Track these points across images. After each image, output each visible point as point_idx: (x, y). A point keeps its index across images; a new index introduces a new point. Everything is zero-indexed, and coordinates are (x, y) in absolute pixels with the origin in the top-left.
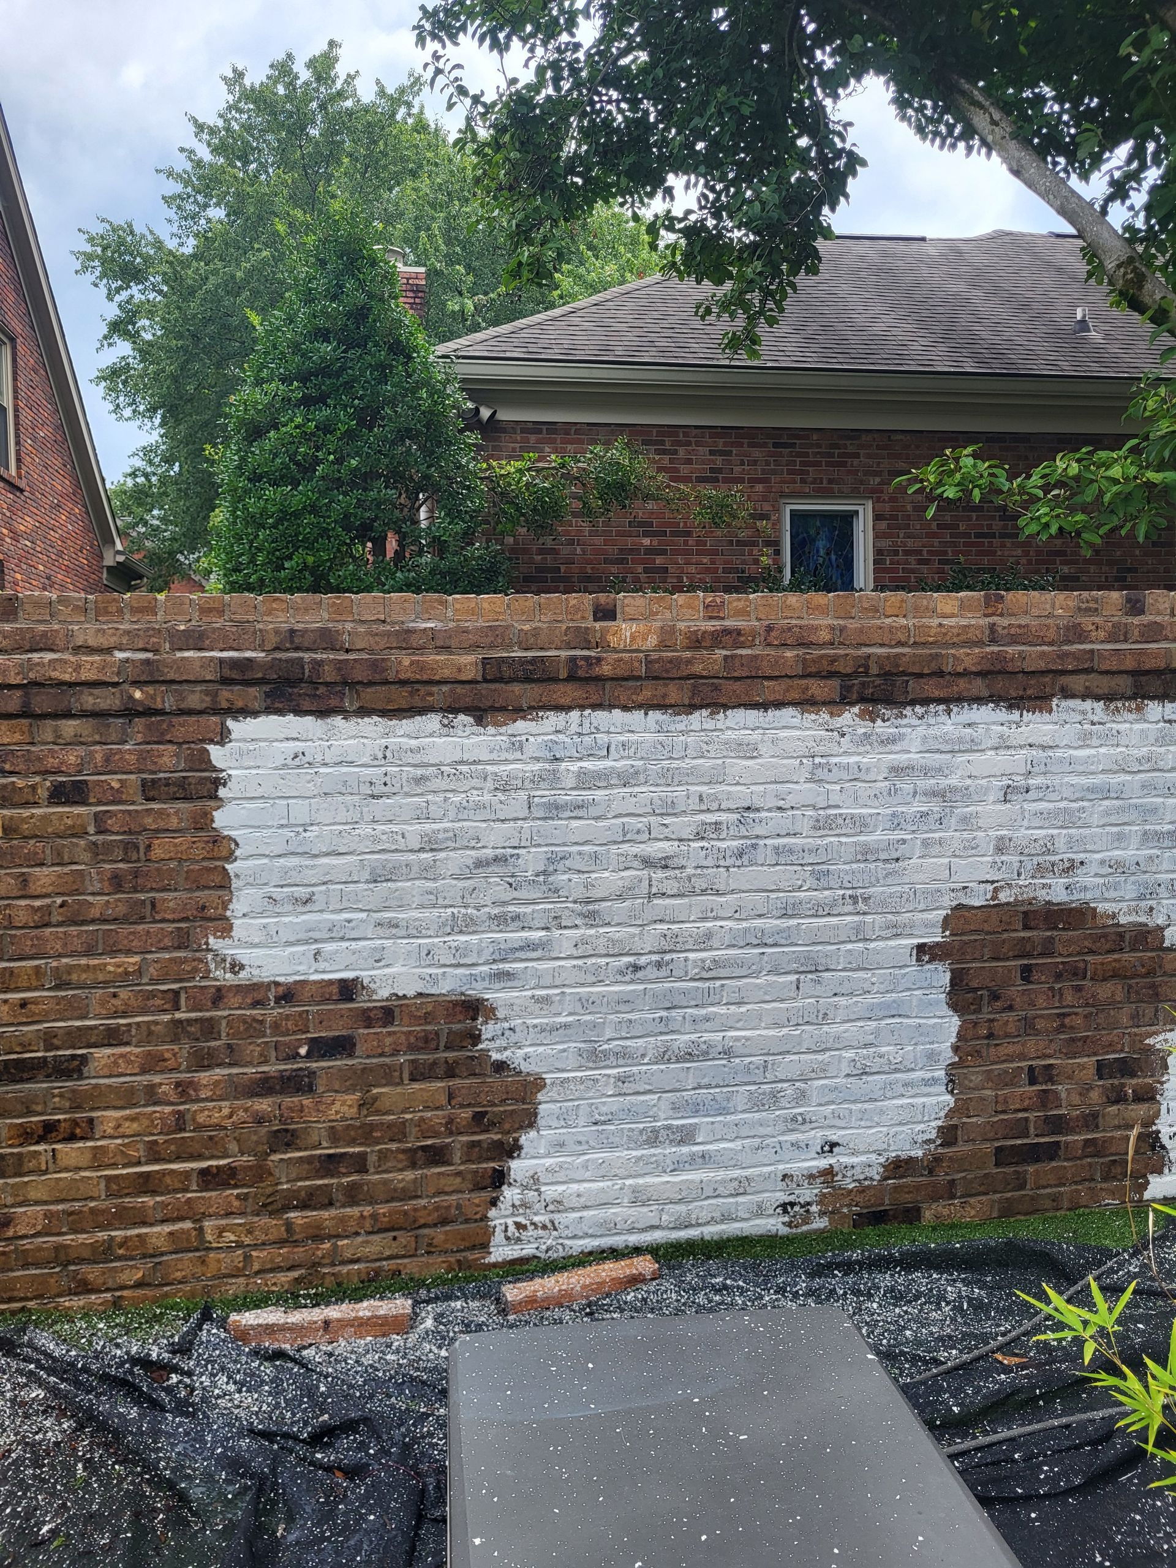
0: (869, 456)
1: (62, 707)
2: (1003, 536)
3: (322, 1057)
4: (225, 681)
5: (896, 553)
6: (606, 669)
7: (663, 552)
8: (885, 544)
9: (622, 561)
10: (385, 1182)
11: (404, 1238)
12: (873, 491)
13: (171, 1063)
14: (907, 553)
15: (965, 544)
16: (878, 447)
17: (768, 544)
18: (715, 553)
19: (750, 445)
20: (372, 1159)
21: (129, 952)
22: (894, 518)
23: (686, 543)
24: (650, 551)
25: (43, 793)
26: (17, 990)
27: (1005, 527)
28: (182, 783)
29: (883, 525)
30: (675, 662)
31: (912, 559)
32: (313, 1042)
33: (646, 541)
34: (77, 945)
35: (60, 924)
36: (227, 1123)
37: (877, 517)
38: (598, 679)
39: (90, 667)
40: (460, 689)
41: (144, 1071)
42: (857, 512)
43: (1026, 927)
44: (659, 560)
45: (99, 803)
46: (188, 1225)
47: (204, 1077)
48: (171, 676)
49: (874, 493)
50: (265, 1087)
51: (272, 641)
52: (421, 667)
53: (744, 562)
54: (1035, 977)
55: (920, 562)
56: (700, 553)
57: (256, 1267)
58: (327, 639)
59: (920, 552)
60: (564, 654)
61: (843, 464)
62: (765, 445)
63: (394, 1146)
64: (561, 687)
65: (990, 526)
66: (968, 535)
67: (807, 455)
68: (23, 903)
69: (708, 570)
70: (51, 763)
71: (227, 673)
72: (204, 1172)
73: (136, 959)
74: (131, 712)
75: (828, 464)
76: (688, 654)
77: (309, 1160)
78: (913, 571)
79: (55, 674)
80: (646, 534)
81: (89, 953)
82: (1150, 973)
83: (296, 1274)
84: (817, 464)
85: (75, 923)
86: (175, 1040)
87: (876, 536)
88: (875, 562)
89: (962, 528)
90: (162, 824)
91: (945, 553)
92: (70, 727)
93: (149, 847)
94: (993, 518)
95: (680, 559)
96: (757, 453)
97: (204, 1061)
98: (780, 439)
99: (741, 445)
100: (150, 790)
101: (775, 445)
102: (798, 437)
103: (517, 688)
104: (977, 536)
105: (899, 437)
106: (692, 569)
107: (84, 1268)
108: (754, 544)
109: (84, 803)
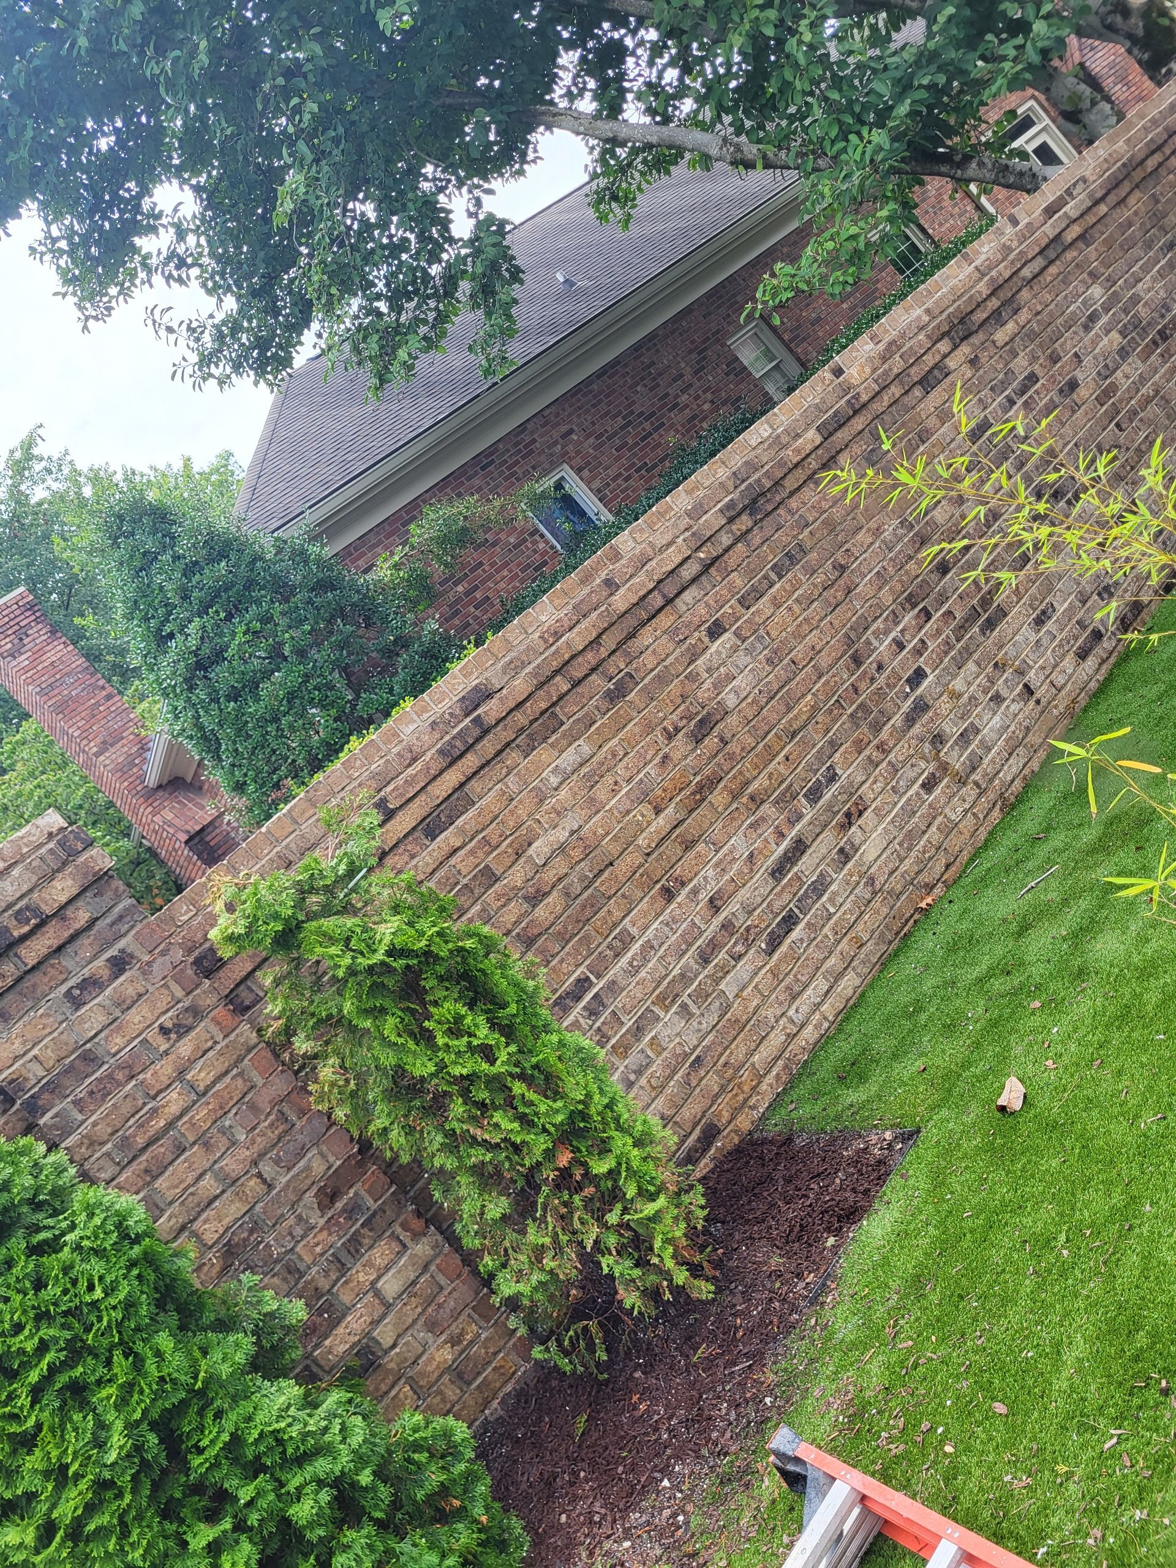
0: (541, 436)
1: (678, 587)
2: (656, 430)
3: (918, 684)
4: (731, 520)
5: (608, 484)
6: (864, 398)
7: (476, 588)
8: (597, 484)
9: (457, 613)
10: (992, 730)
11: (1021, 750)
12: (563, 456)
13: (866, 740)
14: (614, 479)
15: (641, 450)
16: (543, 426)
17: (532, 534)
18: (506, 564)
19: (469, 479)
20: (977, 722)
21: (804, 695)
22: (588, 463)
23: (484, 571)
24: (468, 593)
25: (706, 640)
26: (778, 753)
27: (652, 424)
28: (754, 589)
29: (586, 473)
30: (886, 373)
31: (620, 481)
32: (908, 681)
33: (460, 588)
34: (783, 709)
35: (767, 703)
36: (912, 751)
37: (579, 471)
38: (864, 405)
39: (673, 557)
40: (820, 452)
41: (860, 753)
42: (563, 478)
43: (1102, 405)
44: (478, 595)
45: (731, 625)
46: (940, 819)
47: (885, 734)
48: (708, 534)
49: (564, 458)
50: (910, 720)
51: (730, 485)
52: (798, 451)
53: (529, 557)
54: (1124, 426)
55: (626, 479)
56: (498, 571)
57: (981, 816)
58: (752, 466)
59: (620, 474)
60: (843, 402)
61: (532, 452)
62: (476, 474)
63: (979, 709)
64: (853, 421)
65: (644, 430)
66: (637, 444)
67: (505, 461)
68: (744, 704)
69: (512, 579)
70: (696, 620)
71: (728, 514)
72: (923, 785)
73: (809, 697)
74: (707, 568)
75: (523, 458)
76: (886, 366)
77: (956, 743)
78: (627, 489)
79: (664, 569)
80: (456, 584)
81: (789, 709)
82: (1157, 392)
83: (998, 807)
84: (517, 463)
85: (772, 698)
86: (858, 726)
87: (588, 483)
88: (601, 500)
89: (630, 442)
90: (764, 617)
91: (634, 464)
92: (687, 596)
93: (768, 634)
94: (641, 423)
95: (490, 584)
96: (477, 482)
97: (877, 727)
98: (483, 462)
99: (462, 483)
100: (745, 603)
101: (483, 469)
102: (491, 454)
103: (839, 435)
104: (643, 439)
105: (548, 411)
106: (502, 585)
107: (920, 877)
108: (525, 541)
109: (725, 630)
